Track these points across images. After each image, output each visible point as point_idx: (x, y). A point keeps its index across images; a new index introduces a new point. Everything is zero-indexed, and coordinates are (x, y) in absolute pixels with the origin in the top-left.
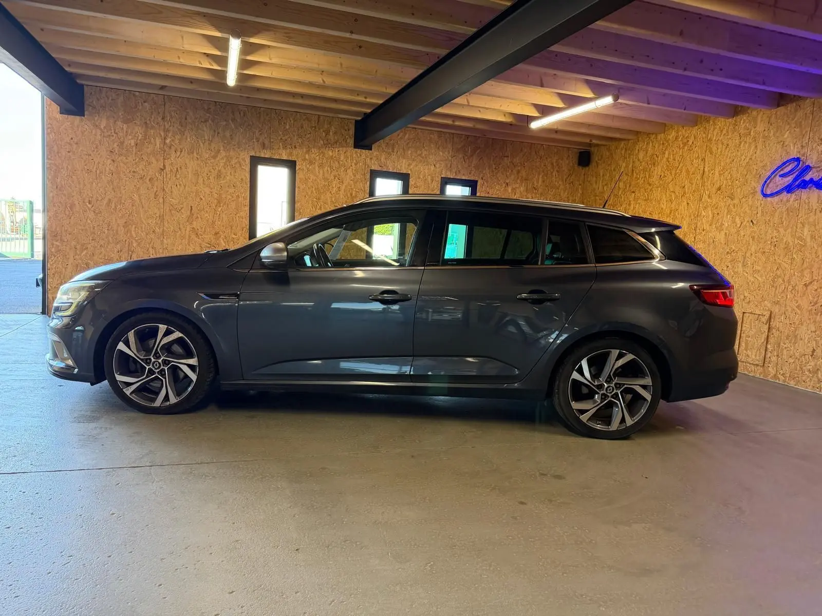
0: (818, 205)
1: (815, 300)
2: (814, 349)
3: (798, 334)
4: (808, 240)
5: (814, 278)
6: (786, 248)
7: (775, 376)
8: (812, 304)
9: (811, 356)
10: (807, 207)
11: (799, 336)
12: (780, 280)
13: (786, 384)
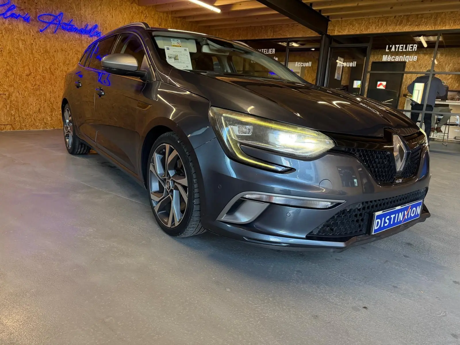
0: (24, 30)
1: (35, 83)
2: (39, 109)
3: (29, 102)
4: (23, 50)
5: (31, 71)
6: (9, 53)
7: (21, 128)
8: (33, 85)
9: (39, 112)
10: (17, 30)
11: (30, 103)
12: (10, 73)
13: (28, 130)
